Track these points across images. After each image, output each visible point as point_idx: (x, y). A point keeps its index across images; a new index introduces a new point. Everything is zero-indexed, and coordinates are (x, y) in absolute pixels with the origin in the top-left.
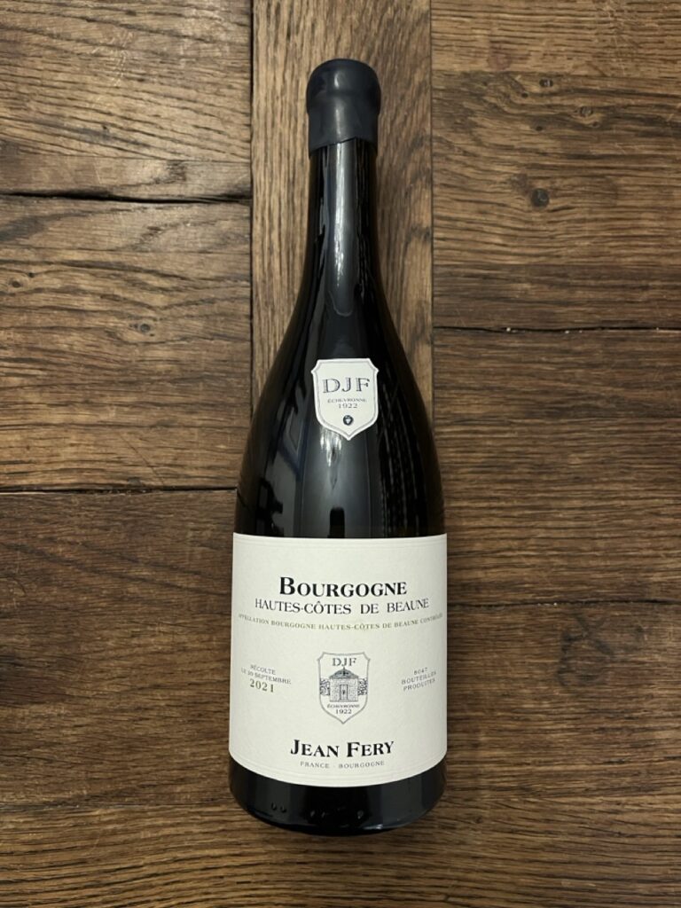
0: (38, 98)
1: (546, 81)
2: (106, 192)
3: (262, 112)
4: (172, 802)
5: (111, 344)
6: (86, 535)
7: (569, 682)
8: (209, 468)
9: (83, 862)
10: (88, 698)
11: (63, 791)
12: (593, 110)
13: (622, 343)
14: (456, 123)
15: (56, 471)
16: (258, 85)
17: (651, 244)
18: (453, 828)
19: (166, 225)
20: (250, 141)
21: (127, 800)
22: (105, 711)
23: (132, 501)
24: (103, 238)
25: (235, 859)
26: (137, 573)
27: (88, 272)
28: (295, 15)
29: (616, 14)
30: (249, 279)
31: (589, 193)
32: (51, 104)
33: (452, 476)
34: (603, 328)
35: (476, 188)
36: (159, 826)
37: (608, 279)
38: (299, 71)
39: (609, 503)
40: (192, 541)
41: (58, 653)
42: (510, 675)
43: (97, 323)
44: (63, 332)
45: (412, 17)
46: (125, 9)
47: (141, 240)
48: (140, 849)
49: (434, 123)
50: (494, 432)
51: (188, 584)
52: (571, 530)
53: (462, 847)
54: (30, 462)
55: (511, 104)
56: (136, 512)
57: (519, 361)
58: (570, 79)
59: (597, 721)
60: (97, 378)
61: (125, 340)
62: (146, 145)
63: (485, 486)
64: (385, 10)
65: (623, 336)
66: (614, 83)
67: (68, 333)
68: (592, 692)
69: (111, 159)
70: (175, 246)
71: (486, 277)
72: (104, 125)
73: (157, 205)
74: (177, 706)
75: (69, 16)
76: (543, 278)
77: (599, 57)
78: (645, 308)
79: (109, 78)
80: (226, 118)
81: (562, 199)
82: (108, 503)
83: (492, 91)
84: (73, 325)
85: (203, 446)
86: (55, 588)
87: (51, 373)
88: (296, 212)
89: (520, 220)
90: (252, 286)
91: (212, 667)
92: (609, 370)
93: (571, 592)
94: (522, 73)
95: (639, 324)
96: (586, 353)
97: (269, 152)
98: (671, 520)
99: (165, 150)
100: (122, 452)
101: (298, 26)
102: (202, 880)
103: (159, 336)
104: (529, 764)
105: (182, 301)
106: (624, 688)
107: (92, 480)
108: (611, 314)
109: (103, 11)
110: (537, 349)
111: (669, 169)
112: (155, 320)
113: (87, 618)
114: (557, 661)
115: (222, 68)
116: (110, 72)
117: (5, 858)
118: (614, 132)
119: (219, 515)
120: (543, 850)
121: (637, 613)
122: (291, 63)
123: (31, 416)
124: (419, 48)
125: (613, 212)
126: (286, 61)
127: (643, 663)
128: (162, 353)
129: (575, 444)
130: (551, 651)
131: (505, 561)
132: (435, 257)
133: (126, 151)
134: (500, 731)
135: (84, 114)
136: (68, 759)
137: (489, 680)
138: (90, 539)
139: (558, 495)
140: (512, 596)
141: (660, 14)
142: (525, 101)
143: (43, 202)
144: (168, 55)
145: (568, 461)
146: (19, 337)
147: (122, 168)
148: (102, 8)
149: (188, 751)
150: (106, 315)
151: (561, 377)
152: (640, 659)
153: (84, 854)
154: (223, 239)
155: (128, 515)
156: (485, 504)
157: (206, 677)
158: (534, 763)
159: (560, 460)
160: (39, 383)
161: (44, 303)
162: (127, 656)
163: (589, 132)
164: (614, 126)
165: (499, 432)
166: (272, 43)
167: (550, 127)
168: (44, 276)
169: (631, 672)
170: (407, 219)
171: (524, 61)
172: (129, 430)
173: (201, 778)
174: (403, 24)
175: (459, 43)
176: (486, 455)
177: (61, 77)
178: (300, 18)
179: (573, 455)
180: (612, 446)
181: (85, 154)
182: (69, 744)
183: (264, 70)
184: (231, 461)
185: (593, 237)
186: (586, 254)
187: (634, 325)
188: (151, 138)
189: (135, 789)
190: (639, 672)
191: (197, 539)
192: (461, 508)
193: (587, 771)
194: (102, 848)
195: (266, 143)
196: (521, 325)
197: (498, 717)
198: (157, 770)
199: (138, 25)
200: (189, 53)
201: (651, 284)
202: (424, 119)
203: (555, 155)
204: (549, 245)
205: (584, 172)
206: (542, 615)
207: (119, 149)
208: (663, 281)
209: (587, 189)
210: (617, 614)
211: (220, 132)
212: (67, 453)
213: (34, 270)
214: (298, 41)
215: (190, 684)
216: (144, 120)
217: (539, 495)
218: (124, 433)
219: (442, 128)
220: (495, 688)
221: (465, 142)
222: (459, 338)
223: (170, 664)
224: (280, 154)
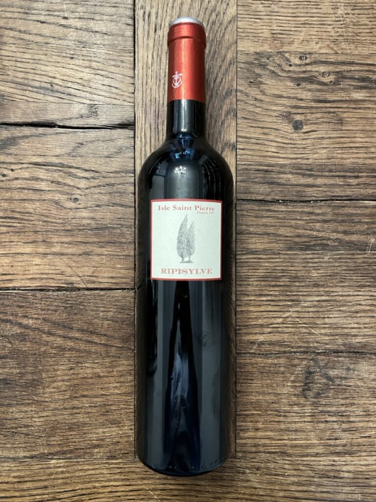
0: (13, 68)
1: (303, 57)
2: (54, 123)
3: (140, 76)
4: (92, 457)
5: (57, 209)
6: (44, 314)
7: (308, 396)
8: (112, 277)
9: (46, 487)
10: (47, 402)
11: (34, 451)
12: (329, 73)
13: (343, 208)
14: (251, 82)
15: (28, 279)
16: (138, 60)
17: (361, 151)
18: (244, 473)
19: (86, 142)
20: (134, 93)
21: (68, 455)
22: (56, 409)
23: (69, 296)
24: (51, 149)
25: (126, 487)
26: (73, 335)
27: (43, 169)
28: (159, 18)
29: (345, 16)
30: (133, 172)
31: (326, 122)
32: (21, 72)
33: (246, 283)
34: (333, 200)
35: (261, 120)
36: (86, 470)
37: (336, 172)
38: (162, 51)
39: (334, 298)
40: (102, 318)
41: (30, 378)
42: (275, 391)
43: (49, 197)
44: (30, 202)
45: (227, 19)
46: (62, 16)
47: (73, 150)
48: (76, 481)
49: (238, 82)
50: (270, 258)
51: (100, 341)
52: (311, 313)
53: (248, 483)
54: (13, 274)
55: (283, 70)
56: (72, 302)
57: (284, 219)
58: (317, 55)
59: (323, 417)
60: (49, 228)
61: (65, 206)
62: (74, 96)
63: (264, 288)
64: (210, 15)
65: (344, 205)
66: (342, 57)
67: (33, 203)
68: (322, 401)
69: (55, 104)
70: (92, 153)
71: (266, 171)
72: (52, 84)
73: (82, 130)
74: (95, 407)
75: (30, 20)
76: (298, 171)
77: (335, 42)
78: (357, 188)
79: (54, 57)
80: (120, 80)
81: (310, 125)
82: (56, 297)
83: (272, 63)
84: (36, 198)
85: (108, 265)
86: (29, 343)
87: (24, 225)
88: (160, 134)
89: (287, 138)
90: (135, 176)
91: (114, 386)
92: (335, 224)
93: (311, 347)
94: (289, 52)
95: (353, 197)
96: (323, 214)
97: (144, 99)
98: (368, 308)
99: (86, 98)
100: (64, 269)
101: (161, 25)
102: (110, 497)
103: (83, 204)
104: (286, 440)
105: (96, 185)
106: (339, 400)
107: (47, 284)
108: (338, 192)
109: (49, 17)
110: (294, 212)
111: (372, 109)
112: (81, 195)
113: (46, 359)
114: (302, 384)
115: (118, 51)
116: (54, 53)
117: (4, 485)
118: (342, 86)
119: (117, 303)
120: (293, 485)
121: (347, 359)
122: (156, 48)
123: (13, 249)
124: (230, 37)
125: (339, 134)
126: (154, 46)
127: (350, 386)
128: (85, 214)
129: (315, 265)
130: (299, 379)
131: (275, 330)
132: (238, 159)
133: (64, 99)
134: (270, 422)
135: (40, 78)
136: (36, 434)
137: (265, 394)
138: (47, 316)
139: (305, 294)
140: (277, 349)
141: (371, 16)
142: (291, 69)
143: (18, 128)
144: (86, 43)
145: (310, 274)
146: (6, 204)
147: (62, 109)
148: (49, 15)
149: (101, 430)
150: (54, 193)
151: (308, 228)
152: (348, 384)
153: (46, 483)
154: (119, 150)
155: (68, 304)
156: (264, 298)
157: (111, 391)
158: (289, 439)
159: (306, 275)
160: (19, 230)
161: (19, 186)
162: (68, 379)
163: (327, 87)
164: (342, 83)
165: (273, 258)
166: (147, 35)
167: (304, 83)
168: (20, 171)
169: (344, 391)
170: (222, 137)
171: (290, 45)
172: (67, 257)
173: (109, 445)
174: (221, 24)
175: (254, 34)
176: (265, 271)
177: (26, 56)
178: (162, 20)
179: (313, 272)
180: (335, 266)
181: (41, 101)
182: (37, 426)
183: (142, 52)
184: (124, 274)
185: (328, 148)
186: (324, 158)
187: (350, 198)
188: (77, 91)
189: (72, 450)
190: (347, 391)
191: (105, 317)
192: (250, 300)
193: (317, 443)
194: (56, 480)
195: (143, 94)
196: (286, 198)
197: (270, 414)
198: (84, 441)
199: (69, 25)
200: (98, 42)
201: (360, 174)
202: (232, 80)
203: (307, 100)
204: (303, 152)
205: (324, 110)
206: (294, 359)
207: (60, 98)
208: (368, 173)
209: (325, 120)
210: (336, 359)
211: (116, 88)
212: (34, 270)
213: (13, 167)
214: (161, 35)
215: (102, 395)
216: (73, 81)
217: (294, 294)
218: (65, 258)
219: (243, 85)
220: (268, 398)
221: (255, 93)
222: (251, 206)
223: (91, 384)
224: (151, 100)
